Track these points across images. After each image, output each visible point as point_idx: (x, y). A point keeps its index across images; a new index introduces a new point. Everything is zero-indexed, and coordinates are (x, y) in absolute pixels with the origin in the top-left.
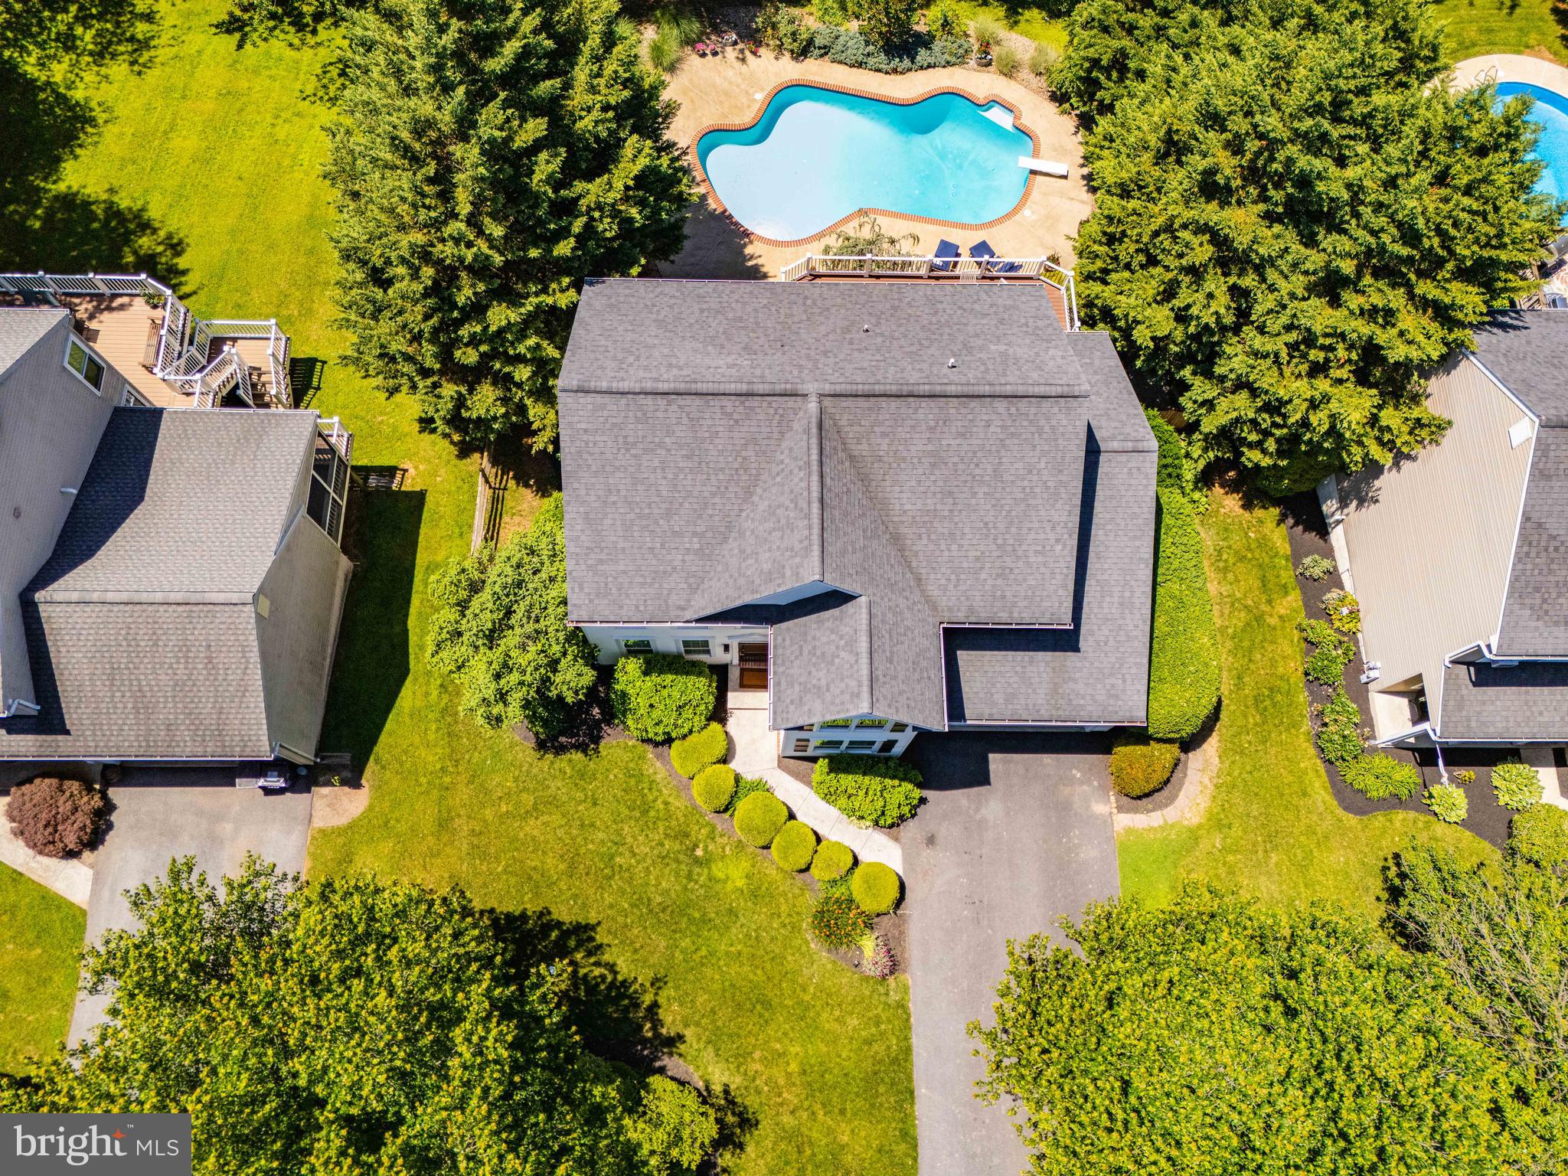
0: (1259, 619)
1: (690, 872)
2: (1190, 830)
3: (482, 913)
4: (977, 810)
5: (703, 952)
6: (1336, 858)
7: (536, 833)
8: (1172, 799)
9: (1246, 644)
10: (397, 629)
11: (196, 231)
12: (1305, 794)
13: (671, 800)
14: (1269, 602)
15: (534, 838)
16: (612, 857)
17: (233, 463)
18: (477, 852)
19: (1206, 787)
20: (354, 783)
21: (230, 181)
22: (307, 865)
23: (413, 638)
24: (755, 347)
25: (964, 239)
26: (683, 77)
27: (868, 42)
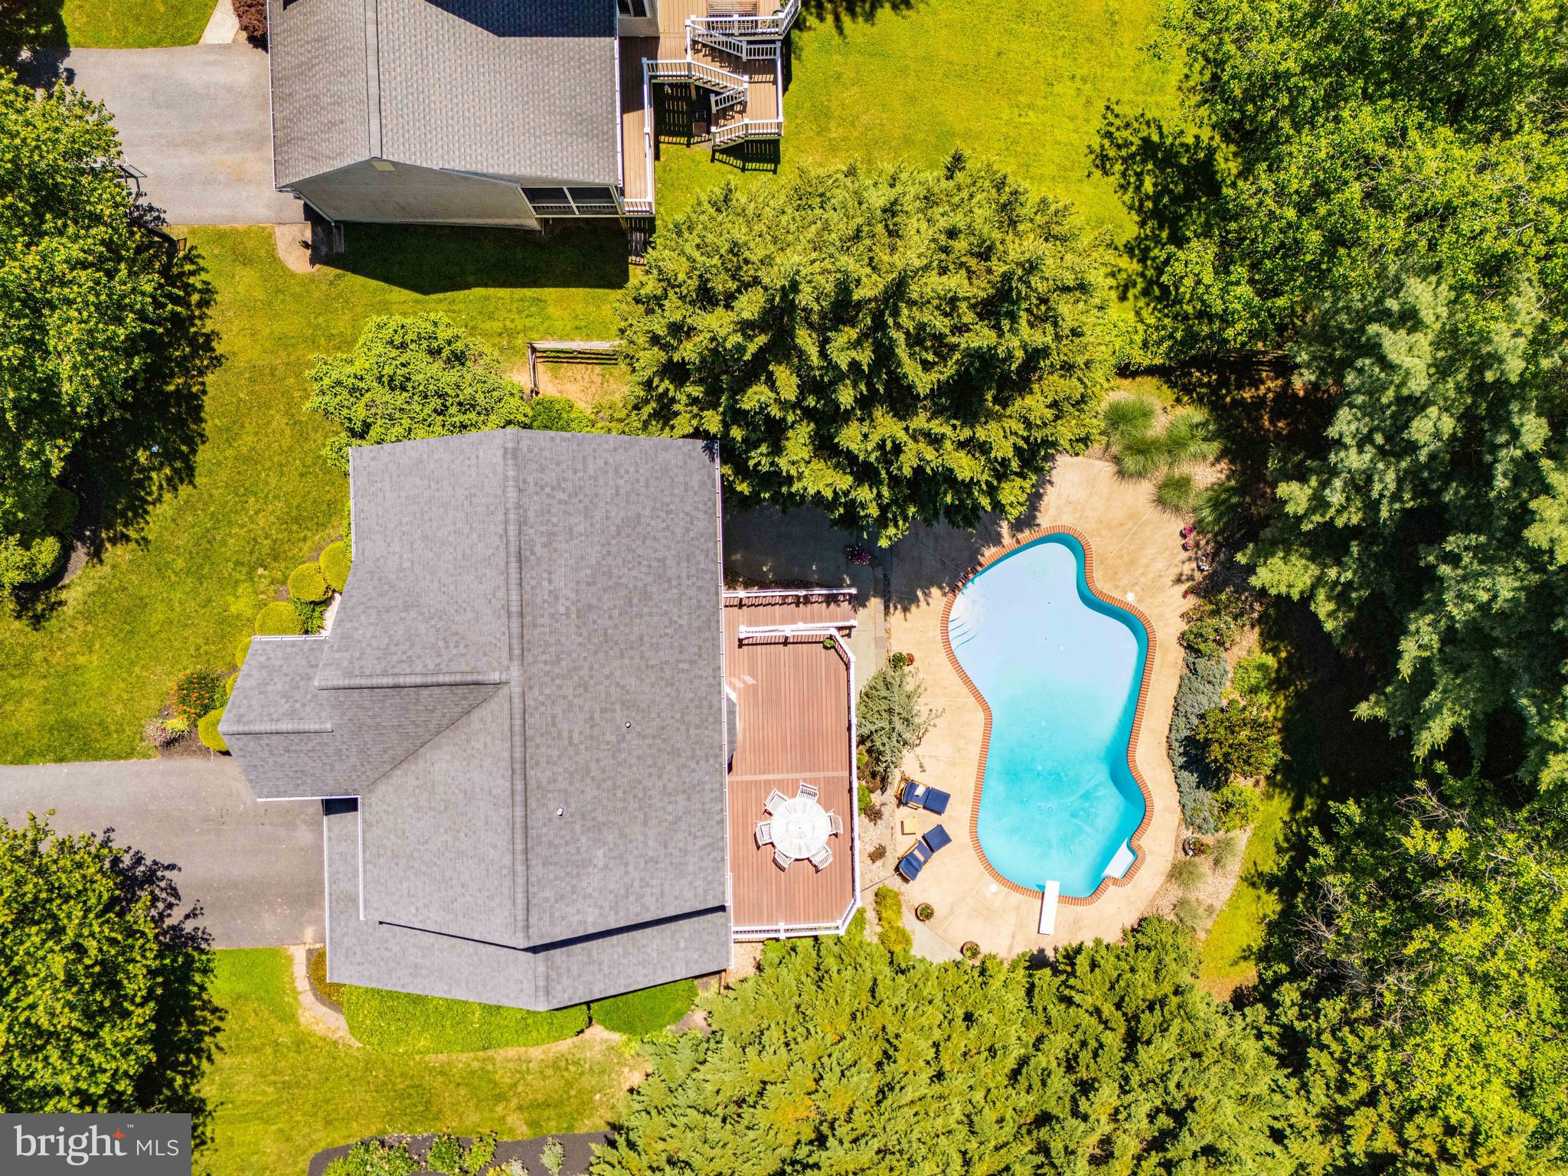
0: (499, 1097)
1: (242, 564)
2: (293, 1015)
3: (203, 384)
4: (304, 822)
5: (173, 578)
6: (270, 1146)
7: (275, 424)
8: (321, 1002)
9: (476, 1081)
10: (471, 279)
12: (328, 1123)
13: (309, 543)
14: (520, 1107)
15: (269, 423)
16: (255, 494)
17: (550, 113)
18: (256, 374)
19: (334, 1032)
20: (313, 262)
21: (995, 44)
22: (240, 227)
23: (461, 294)
24: (593, 616)
25: (955, 819)
26: (1152, 513)
27: (1202, 717)
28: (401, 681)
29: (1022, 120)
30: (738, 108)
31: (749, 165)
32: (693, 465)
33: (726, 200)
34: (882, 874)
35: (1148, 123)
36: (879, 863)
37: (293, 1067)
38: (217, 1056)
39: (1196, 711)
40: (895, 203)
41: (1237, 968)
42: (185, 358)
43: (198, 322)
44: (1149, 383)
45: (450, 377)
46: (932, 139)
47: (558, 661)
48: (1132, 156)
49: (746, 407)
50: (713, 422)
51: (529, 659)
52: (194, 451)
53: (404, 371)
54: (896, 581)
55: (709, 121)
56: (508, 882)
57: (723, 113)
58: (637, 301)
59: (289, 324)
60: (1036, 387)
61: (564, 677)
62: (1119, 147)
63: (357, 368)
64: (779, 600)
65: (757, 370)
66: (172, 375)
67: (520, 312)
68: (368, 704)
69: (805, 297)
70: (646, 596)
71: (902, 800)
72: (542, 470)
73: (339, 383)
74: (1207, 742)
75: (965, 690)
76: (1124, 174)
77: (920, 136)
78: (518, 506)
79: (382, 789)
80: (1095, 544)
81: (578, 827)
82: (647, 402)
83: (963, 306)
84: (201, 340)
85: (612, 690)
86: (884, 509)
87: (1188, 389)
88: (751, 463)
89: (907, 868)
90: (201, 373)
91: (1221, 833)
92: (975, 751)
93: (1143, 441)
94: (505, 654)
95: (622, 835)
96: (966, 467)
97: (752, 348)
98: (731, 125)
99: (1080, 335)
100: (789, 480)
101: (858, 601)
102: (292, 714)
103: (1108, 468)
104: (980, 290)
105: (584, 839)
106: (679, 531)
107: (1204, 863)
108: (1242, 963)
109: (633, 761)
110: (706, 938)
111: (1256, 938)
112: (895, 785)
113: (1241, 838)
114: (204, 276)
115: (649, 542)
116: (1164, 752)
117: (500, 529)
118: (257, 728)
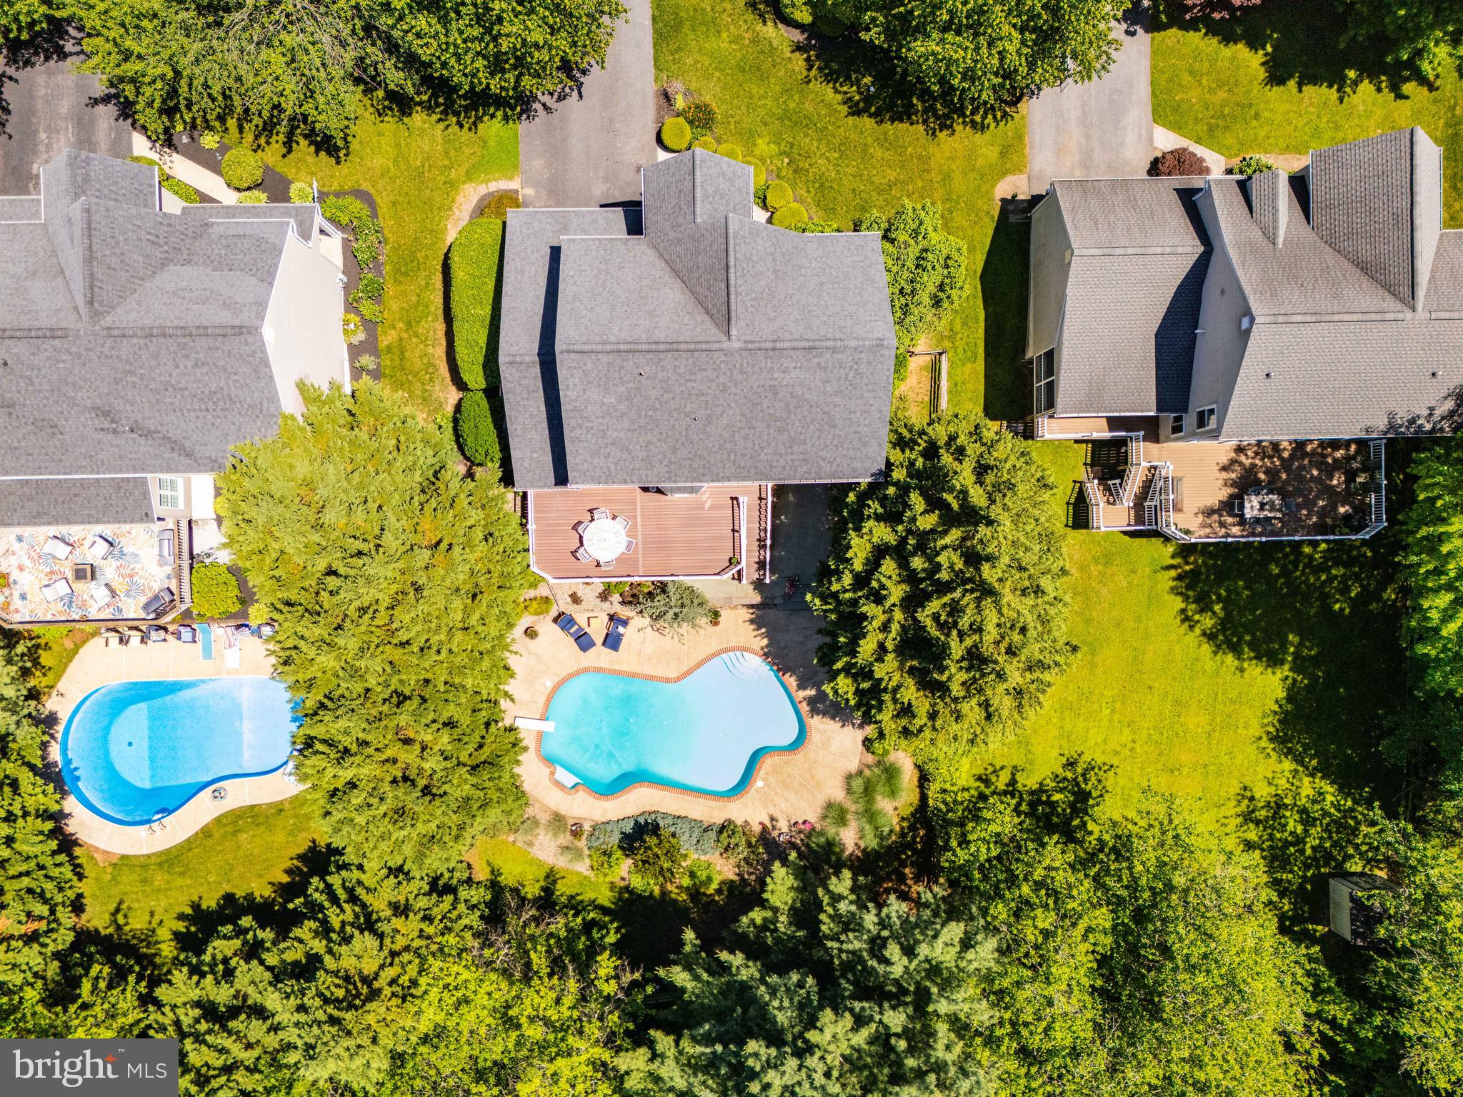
0: (409, 325)
1: (791, 148)
2: (471, 180)
3: (918, 123)
4: (609, 188)
5: (781, 100)
6: (378, 162)
7: (890, 172)
8: (482, 199)
9: (420, 308)
10: (991, 309)
11: (1173, 636)
12: (394, 204)
13: (806, 194)
14: (401, 339)
15: (891, 168)
16: (841, 157)
17: (1104, 368)
18: (924, 160)
19: (458, 208)
20: (1003, 200)
21: (1157, 685)
22: (1027, 151)
23: (980, 303)
24: (770, 395)
25: (599, 655)
26: (821, 800)
27: (674, 835)
28: (732, 271)
29: (1104, 705)
30: (1111, 499)
31: (1071, 508)
32: (868, 464)
33: (1045, 485)
34: (560, 602)
35: (1101, 796)
36: (569, 599)
37: (435, 179)
38: (442, 125)
39: (678, 831)
40: (1043, 592)
41: (485, 865)
42: (935, 110)
43: (961, 120)
44: (914, 798)
45: (926, 300)
46: (1090, 639)
47: (742, 373)
48: (1078, 785)
49: (910, 497)
50: (899, 474)
51: (745, 354)
52: (870, 116)
53: (930, 268)
54: (772, 613)
55: (1103, 480)
56: (598, 339)
57: (1107, 489)
58: (977, 427)
59: (959, 184)
60: (921, 693)
61: (731, 376)
62: (1084, 775)
63: (932, 235)
64: (763, 525)
65: (934, 503)
66: (924, 102)
67: (968, 344)
68: (715, 248)
70: (781, 431)
71: (612, 617)
72: (869, 363)
73: (921, 223)
74: (658, 836)
75: (693, 663)
76: (1065, 779)
77: (1092, 630)
78: (845, 347)
79: (651, 253)
80: (798, 757)
81: (631, 385)
82: (910, 431)
83: (976, 637)
84: (948, 122)
85: (720, 408)
86: (835, 595)
87: (912, 828)
88: (870, 502)
89: (563, 621)
90: (925, 121)
91: (587, 852)
92: (648, 670)
93: (874, 791)
94: (748, 338)
95: (623, 415)
96: (867, 647)
97: (950, 499)
98: (1099, 495)
99: (956, 720)
100: (858, 529)
101: (759, 585)
102: (706, 196)
103: (853, 766)
104: (987, 649)
105: (623, 389)
106: (824, 453)
107: (565, 839)
108: (489, 869)
109: (672, 422)
110: (538, 472)
111: (507, 879)
112: (625, 612)
113: (583, 867)
114: (993, 125)
115: (817, 433)
116: (647, 809)
117: (830, 335)
118: (698, 173)
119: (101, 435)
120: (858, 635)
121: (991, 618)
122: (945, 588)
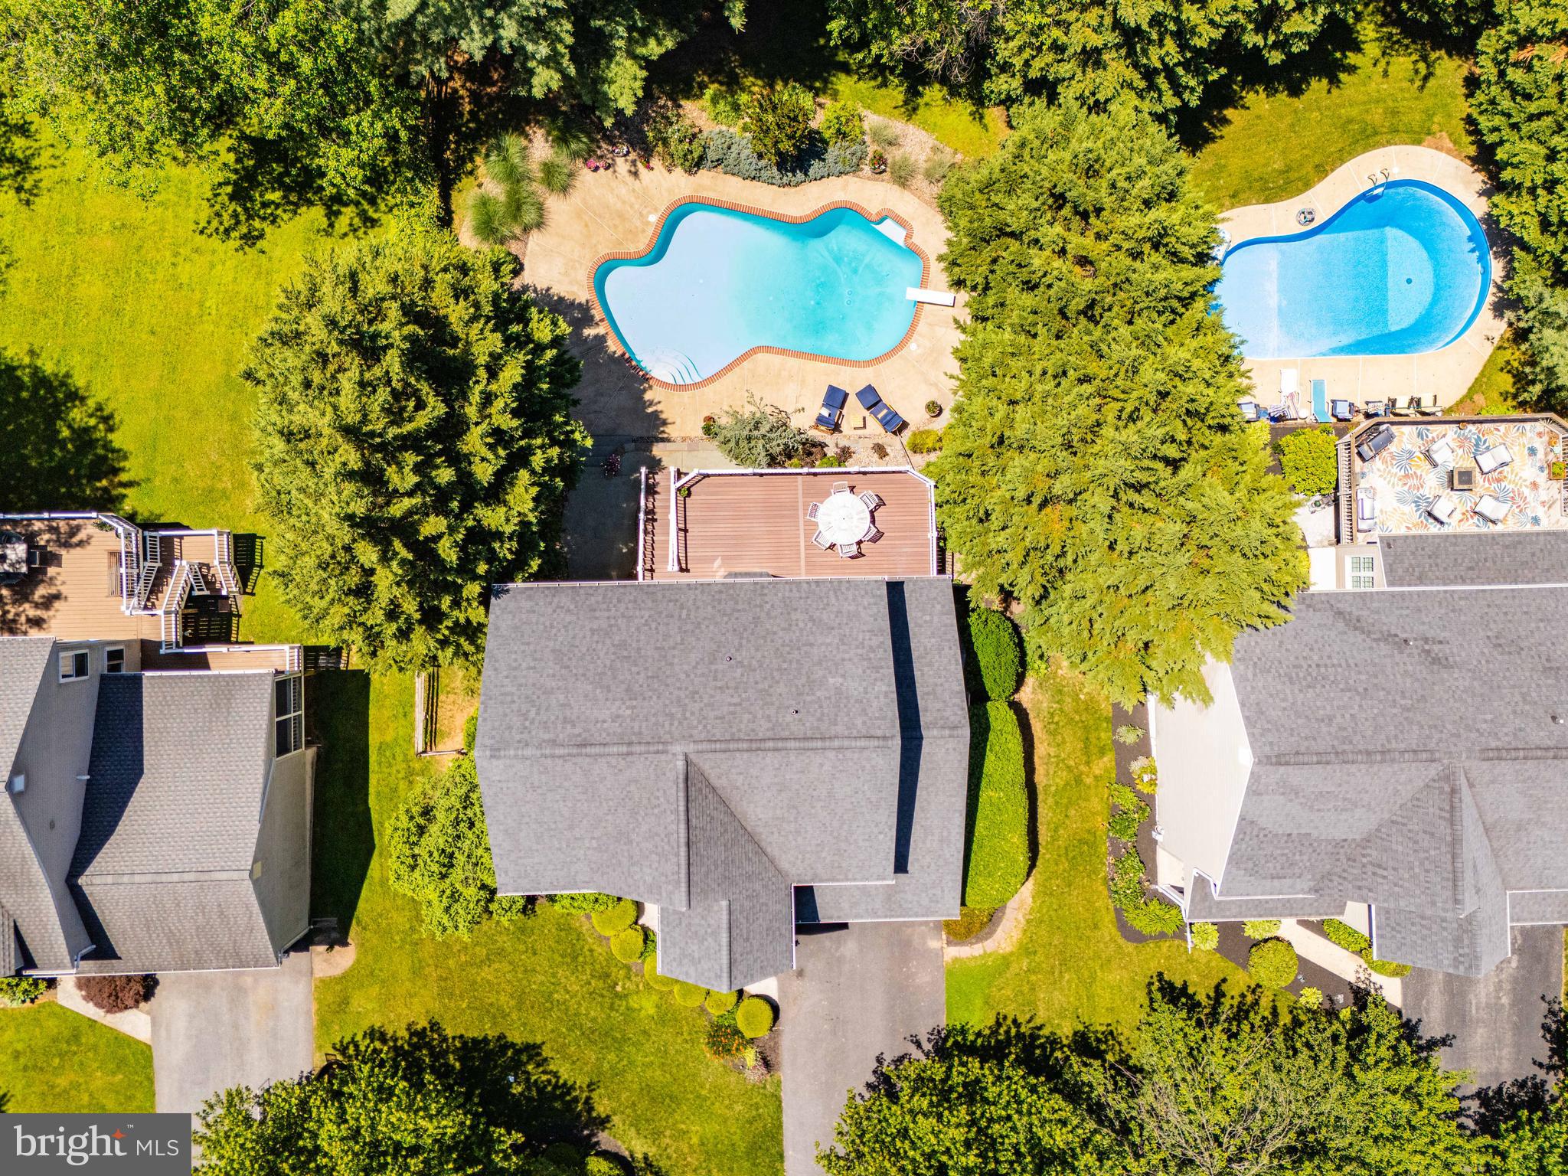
0: (1078, 781)
1: (612, 1004)
2: (1004, 957)
3: (454, 1038)
4: (837, 949)
5: (625, 1062)
6: (1114, 976)
7: (489, 977)
8: (991, 934)
9: (1065, 801)
10: (361, 808)
11: (123, 397)
12: (1096, 927)
13: (595, 947)
14: (1088, 763)
15: (488, 982)
16: (551, 994)
18: (446, 993)
19: (1019, 922)
20: (344, 944)
21: (144, 336)
22: (315, 1007)
23: (374, 816)
24: (636, 688)
25: (851, 381)
26: (576, 197)
27: (760, 156)
28: (683, 841)
29: (214, 312)
30: (205, 570)
31: (258, 561)
32: (512, 605)
33: (283, 575)
34: (899, 446)
35: (216, 195)
36: (888, 450)
37: (1047, 957)
38: (1038, 1022)
39: (755, 160)
40: (282, 432)
41: (990, 125)
42: (431, 1054)
43: (400, 1043)
44: (458, 200)
45: (440, 815)
46: (233, 395)
47: (672, 716)
48: (246, 210)
49: (454, 558)
50: (473, 589)
51: (667, 737)
52: (513, 1045)
53: (436, 854)
54: (638, 432)
55: (217, 598)
56: (848, 754)
57: (210, 584)
58: (374, 654)
59: (402, 965)
61: (684, 710)
62: (238, 223)
63: (434, 897)
64: (648, 538)
65: (425, 550)
66: (447, 1065)
67: (390, 765)
68: (704, 869)
69: (359, 508)
70: (623, 645)
71: (836, 428)
72: (510, 728)
73: (447, 910)
74: (779, 153)
75: (737, 370)
76: (264, 219)
77: (229, 405)
78: (539, 746)
79: (784, 865)
80: (604, 250)
81: (808, 698)
82: (458, 646)
83: (368, 376)
84: (415, 1040)
85: (699, 672)
86: (554, 442)
87: (461, 161)
88: (509, 557)
89: (896, 425)
90: (445, 1039)
91: (867, 138)
92: (792, 362)
93: (509, 205)
94: (663, 757)
95: (820, 663)
97: (405, 553)
98: (220, 577)
100: (525, 524)
101: (655, 466)
102: (715, 936)
103: (535, 237)
105: (818, 694)
106: (568, 618)
107: (893, 155)
108: (986, 120)
109: (759, 655)
110: (924, 598)
111: (963, 108)
112: (819, 435)
113: (872, 120)
114: (359, 1038)
115: (577, 642)
116: (793, 190)
117: (559, 762)
118: (725, 962)
119: (1442, 635)
120: (524, 389)
121: (348, 401)
122: (411, 442)
